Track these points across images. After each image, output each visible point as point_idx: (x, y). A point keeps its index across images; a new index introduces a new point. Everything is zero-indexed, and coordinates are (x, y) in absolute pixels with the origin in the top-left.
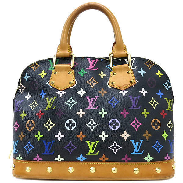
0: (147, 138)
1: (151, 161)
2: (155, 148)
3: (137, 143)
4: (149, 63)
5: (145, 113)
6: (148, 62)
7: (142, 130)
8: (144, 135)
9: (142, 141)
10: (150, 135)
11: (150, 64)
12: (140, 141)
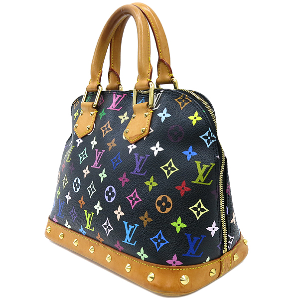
0: (145, 224)
1: (145, 259)
2: (154, 242)
3: (131, 227)
4: (183, 99)
5: (151, 184)
6: (182, 96)
7: (140, 210)
8: (142, 218)
9: (137, 225)
10: (150, 220)
11: (185, 100)
12: (135, 226)
